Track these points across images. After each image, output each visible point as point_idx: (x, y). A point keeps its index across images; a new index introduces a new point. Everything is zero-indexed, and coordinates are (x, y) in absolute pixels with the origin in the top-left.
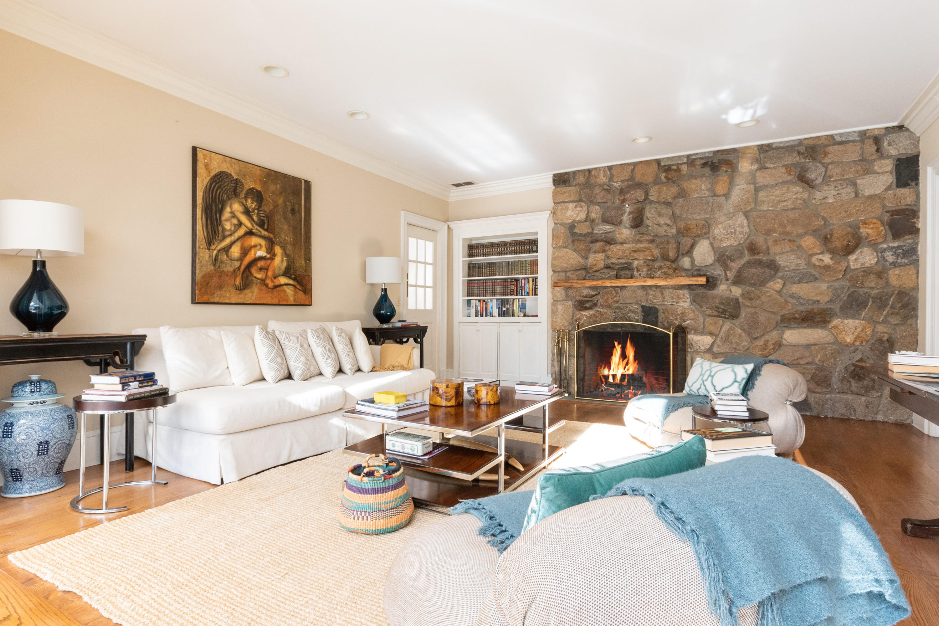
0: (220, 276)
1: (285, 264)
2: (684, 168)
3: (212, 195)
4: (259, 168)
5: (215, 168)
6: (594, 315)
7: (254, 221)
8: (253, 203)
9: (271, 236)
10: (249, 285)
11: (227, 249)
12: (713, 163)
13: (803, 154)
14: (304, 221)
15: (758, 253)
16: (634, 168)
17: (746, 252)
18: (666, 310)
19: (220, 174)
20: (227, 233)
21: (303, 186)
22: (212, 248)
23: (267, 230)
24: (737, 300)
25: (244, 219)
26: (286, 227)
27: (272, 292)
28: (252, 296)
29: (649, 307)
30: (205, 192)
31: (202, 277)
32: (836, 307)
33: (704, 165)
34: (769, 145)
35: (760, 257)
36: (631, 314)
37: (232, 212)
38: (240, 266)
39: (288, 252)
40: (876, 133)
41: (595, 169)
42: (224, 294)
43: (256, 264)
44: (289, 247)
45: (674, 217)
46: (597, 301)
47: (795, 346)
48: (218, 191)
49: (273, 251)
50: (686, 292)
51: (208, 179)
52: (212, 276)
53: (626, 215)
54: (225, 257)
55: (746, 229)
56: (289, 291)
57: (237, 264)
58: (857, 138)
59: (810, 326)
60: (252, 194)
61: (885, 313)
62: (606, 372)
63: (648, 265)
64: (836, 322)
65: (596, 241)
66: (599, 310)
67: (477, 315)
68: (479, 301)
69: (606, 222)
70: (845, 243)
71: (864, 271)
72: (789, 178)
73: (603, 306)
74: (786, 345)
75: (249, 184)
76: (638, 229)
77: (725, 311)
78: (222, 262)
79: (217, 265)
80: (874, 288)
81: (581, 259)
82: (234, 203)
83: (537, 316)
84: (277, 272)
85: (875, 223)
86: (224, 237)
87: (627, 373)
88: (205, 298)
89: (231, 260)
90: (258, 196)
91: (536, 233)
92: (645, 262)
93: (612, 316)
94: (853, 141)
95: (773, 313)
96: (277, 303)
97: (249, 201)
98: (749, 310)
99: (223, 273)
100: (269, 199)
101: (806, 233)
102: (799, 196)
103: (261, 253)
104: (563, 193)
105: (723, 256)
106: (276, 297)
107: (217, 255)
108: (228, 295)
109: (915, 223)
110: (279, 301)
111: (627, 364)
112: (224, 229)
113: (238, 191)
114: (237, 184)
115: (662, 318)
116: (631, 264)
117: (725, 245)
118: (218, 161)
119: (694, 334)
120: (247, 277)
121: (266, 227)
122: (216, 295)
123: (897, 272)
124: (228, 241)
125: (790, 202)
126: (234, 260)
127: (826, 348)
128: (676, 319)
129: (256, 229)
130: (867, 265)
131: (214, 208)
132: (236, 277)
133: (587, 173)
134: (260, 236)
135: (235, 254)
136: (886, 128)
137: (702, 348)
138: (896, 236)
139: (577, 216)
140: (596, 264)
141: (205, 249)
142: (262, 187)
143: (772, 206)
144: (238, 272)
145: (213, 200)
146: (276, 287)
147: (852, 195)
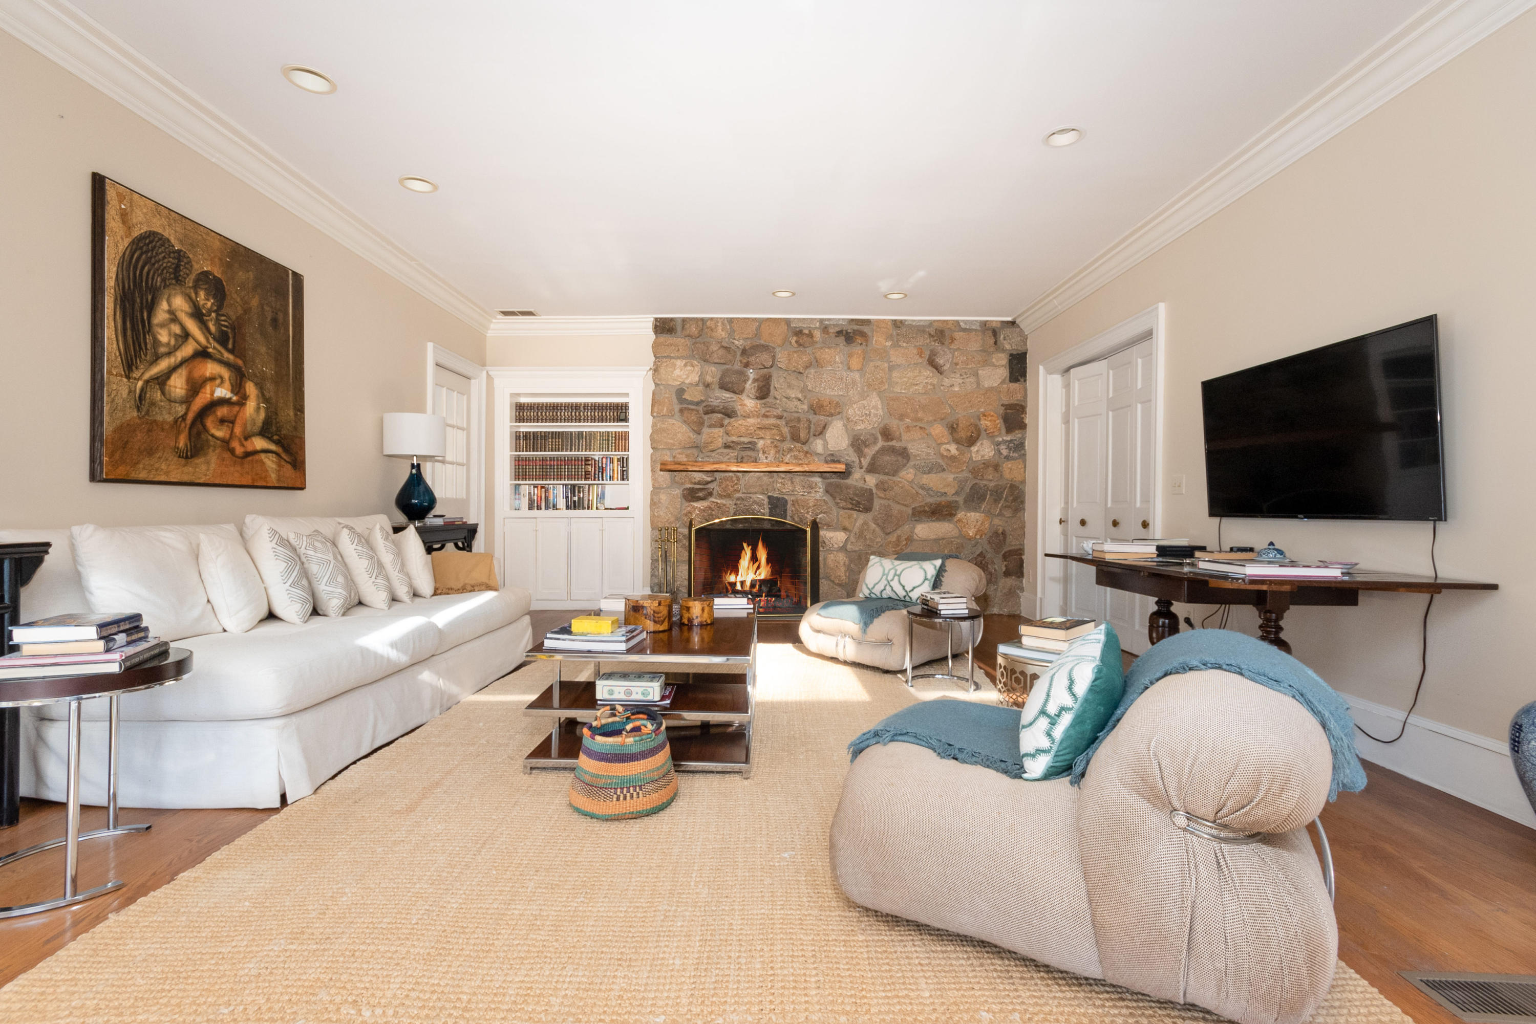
0: (149, 431)
1: (262, 415)
2: (818, 335)
3: (135, 274)
4: (219, 237)
5: (141, 223)
6: (710, 508)
7: (210, 333)
8: (208, 300)
9: (240, 362)
10: (202, 449)
11: (162, 380)
12: (847, 333)
13: (933, 336)
14: (293, 341)
15: (892, 440)
16: (760, 326)
17: (880, 437)
18: (797, 501)
19: (149, 236)
20: (163, 350)
21: (291, 282)
22: (134, 375)
23: (231, 351)
24: (871, 490)
25: (192, 326)
26: (263, 350)
27: (242, 464)
28: (208, 470)
29: (777, 497)
30: (121, 265)
31: (115, 431)
32: (960, 499)
33: (839, 333)
34: (901, 322)
35: (894, 443)
36: (756, 507)
37: (171, 312)
38: (186, 414)
39: (267, 395)
40: (994, 325)
41: (712, 319)
42: (157, 465)
43: (214, 412)
44: (269, 385)
45: (804, 390)
46: (713, 489)
47: (925, 540)
48: (146, 268)
49: (242, 390)
50: (817, 479)
51: (127, 242)
52: (135, 430)
53: (750, 382)
54: (158, 395)
55: (880, 412)
56: (270, 462)
57: (180, 410)
58: (979, 328)
59: (938, 520)
60: (207, 283)
61: (1000, 505)
62: (732, 578)
63: (776, 447)
64: (960, 515)
65: (713, 412)
66: (716, 501)
67: (531, 508)
68: (535, 486)
69: (726, 390)
70: (969, 434)
71: (984, 464)
72: (920, 360)
73: (721, 496)
74: (917, 540)
75: (202, 264)
76: (763, 401)
77: (859, 503)
78: (153, 404)
79: (144, 409)
80: (991, 480)
81: (691, 435)
82: (175, 295)
83: (627, 508)
84: (249, 428)
85: (992, 416)
86: (157, 358)
87: (759, 578)
88: (121, 471)
89: (170, 401)
90: (218, 289)
91: (627, 395)
92: (772, 443)
93: (732, 509)
94: (976, 330)
95: (905, 505)
96: (250, 483)
97: (202, 294)
98: (882, 502)
99: (154, 425)
100: (235, 296)
101: (935, 420)
102: (930, 381)
103: (222, 392)
104: (668, 345)
105: (858, 440)
106: (248, 473)
107: (143, 390)
108: (164, 466)
109: (1023, 418)
110: (253, 480)
111: (758, 567)
112: (157, 342)
113: (182, 273)
114: (179, 261)
115: (792, 511)
116: (755, 443)
117: (859, 428)
118: (145, 210)
119: (826, 530)
120: (199, 434)
121: (230, 346)
122: (141, 466)
123: (1010, 466)
124: (163, 365)
125: (921, 386)
126: (175, 402)
127: (952, 542)
128: (808, 513)
129: (214, 348)
130: (986, 457)
131: (138, 300)
132: (179, 433)
133: (700, 323)
134: (221, 362)
135: (178, 390)
136: (1003, 322)
137: (836, 546)
138: (1009, 430)
139: (687, 378)
140: (712, 442)
141: (121, 376)
142: (223, 272)
143: (905, 389)
144: (183, 425)
145: (137, 284)
146: (248, 454)
147: (975, 386)
